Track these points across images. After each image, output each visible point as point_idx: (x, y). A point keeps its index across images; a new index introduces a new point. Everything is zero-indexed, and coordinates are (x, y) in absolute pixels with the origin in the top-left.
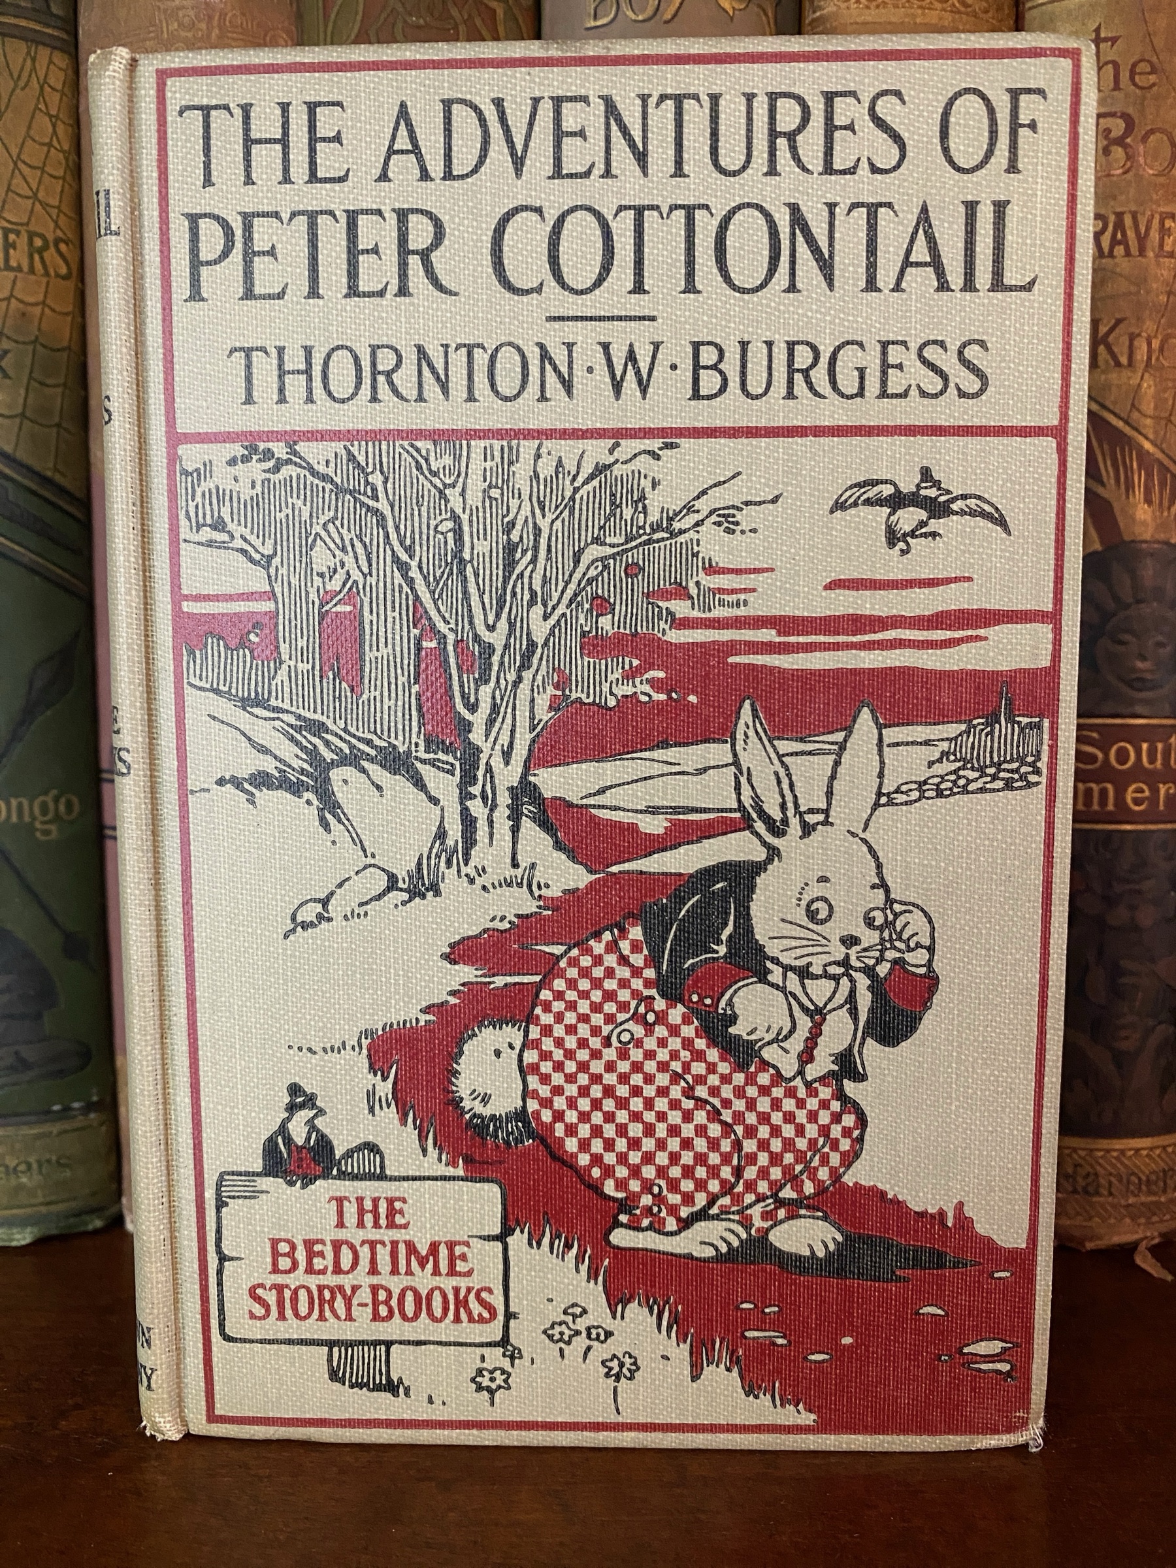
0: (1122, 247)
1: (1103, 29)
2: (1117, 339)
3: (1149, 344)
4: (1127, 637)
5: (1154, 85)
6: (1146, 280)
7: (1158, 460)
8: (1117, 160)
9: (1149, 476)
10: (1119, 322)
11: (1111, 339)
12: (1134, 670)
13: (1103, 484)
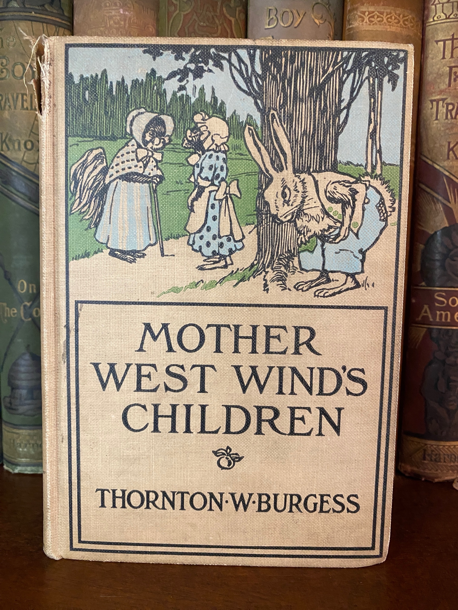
1: (455, 35)
2: (457, 149)
4: (456, 258)
11: (454, 149)
13: (449, 202)
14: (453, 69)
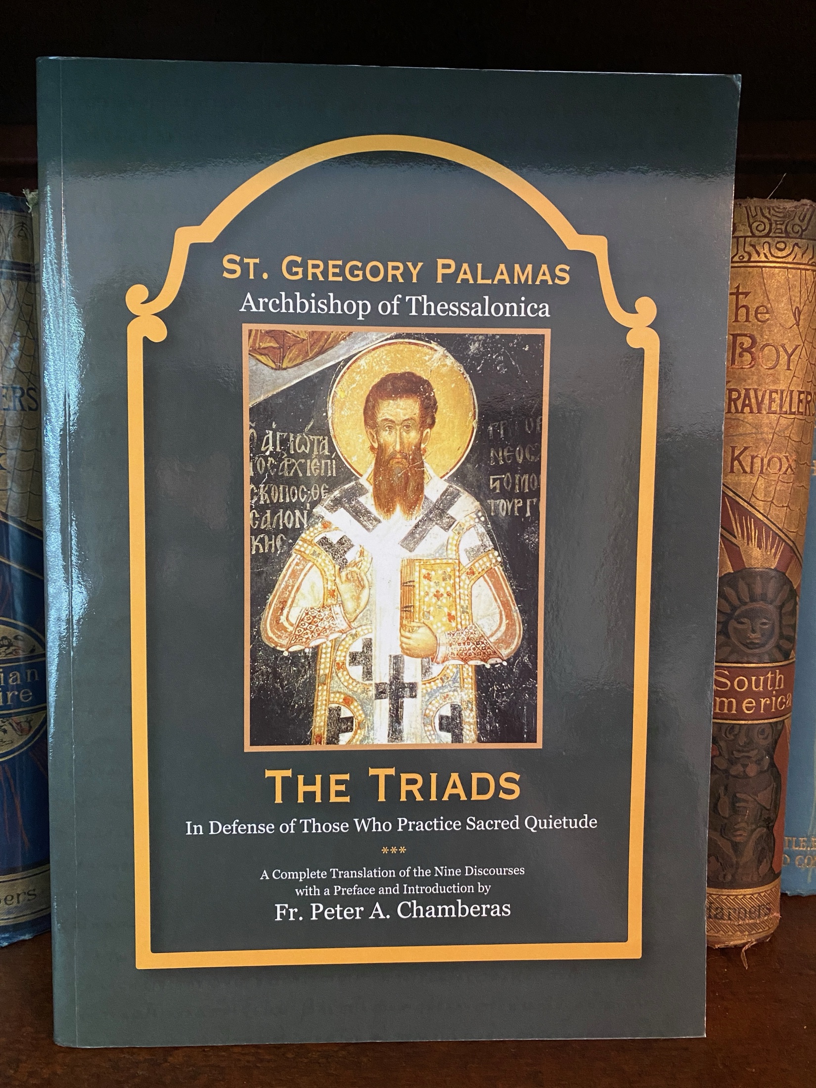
0: (748, 408)
1: (741, 288)
2: (744, 458)
3: (762, 460)
4: (745, 620)
5: (768, 320)
6: (761, 426)
7: (766, 525)
8: (747, 360)
9: (760, 533)
10: (746, 448)
11: (741, 458)
12: (750, 639)
13: (735, 537)
14: (738, 338)
